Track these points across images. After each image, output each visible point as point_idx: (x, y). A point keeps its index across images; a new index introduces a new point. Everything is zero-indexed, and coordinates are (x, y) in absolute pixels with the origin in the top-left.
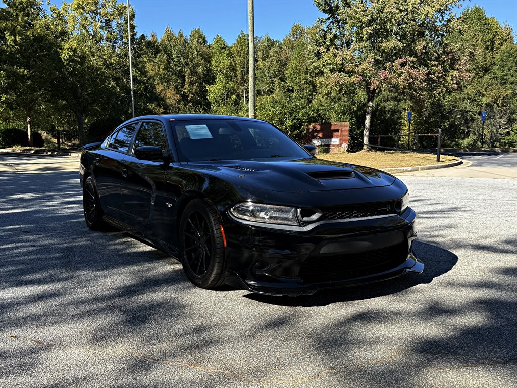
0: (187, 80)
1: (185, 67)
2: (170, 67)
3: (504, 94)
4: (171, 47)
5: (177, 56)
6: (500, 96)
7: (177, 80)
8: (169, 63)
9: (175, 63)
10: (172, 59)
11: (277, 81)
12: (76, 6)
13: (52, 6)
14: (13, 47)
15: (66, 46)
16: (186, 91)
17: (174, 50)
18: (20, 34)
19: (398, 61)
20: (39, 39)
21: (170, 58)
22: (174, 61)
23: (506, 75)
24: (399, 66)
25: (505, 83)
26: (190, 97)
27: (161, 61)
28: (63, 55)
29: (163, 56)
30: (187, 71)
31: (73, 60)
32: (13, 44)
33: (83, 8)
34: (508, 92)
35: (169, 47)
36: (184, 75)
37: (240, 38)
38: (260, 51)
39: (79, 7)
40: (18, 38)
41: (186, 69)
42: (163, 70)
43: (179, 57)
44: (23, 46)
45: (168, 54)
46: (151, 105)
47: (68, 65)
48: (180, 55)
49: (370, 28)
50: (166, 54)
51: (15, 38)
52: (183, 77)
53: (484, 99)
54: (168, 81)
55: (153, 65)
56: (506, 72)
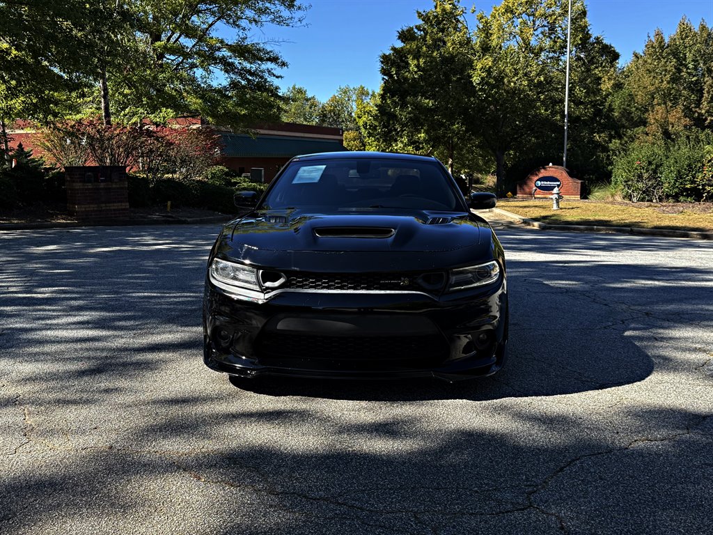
0: (706, 95)
1: (704, 76)
2: (681, 77)
4: (686, 47)
5: (693, 61)
7: (690, 96)
8: (679, 71)
9: (689, 71)
10: (686, 66)
12: (503, 10)
13: (478, 14)
14: (416, 72)
15: (479, 66)
16: (703, 111)
17: (690, 51)
18: (425, 56)
20: (449, 60)
21: (682, 64)
22: (688, 68)
26: (708, 121)
27: (666, 70)
28: (475, 78)
29: (670, 62)
30: (707, 81)
31: (487, 83)
32: (416, 69)
33: (512, 12)
35: (681, 48)
36: (701, 87)
39: (509, 10)
40: (422, 61)
41: (706, 79)
42: (668, 83)
43: (697, 61)
44: (427, 70)
45: (678, 59)
46: (600, 137)
47: (481, 90)
48: (698, 58)
50: (676, 58)
51: (418, 61)
52: (701, 91)
54: (675, 98)
55: (654, 77)
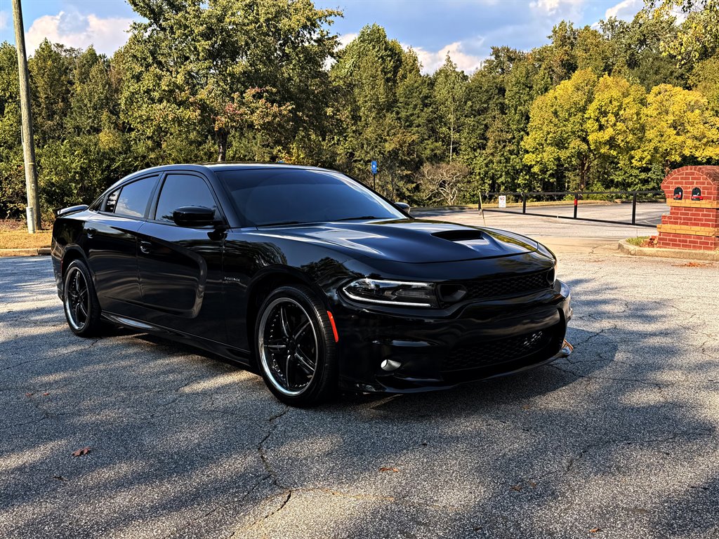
3: (409, 140)
6: (405, 142)
11: (105, 115)
19: (250, 92)
23: (412, 115)
24: (251, 99)
25: (410, 126)
34: (414, 137)
37: (43, 49)
38: (75, 69)
49: (207, 42)
53: (387, 145)
56: (410, 112)
